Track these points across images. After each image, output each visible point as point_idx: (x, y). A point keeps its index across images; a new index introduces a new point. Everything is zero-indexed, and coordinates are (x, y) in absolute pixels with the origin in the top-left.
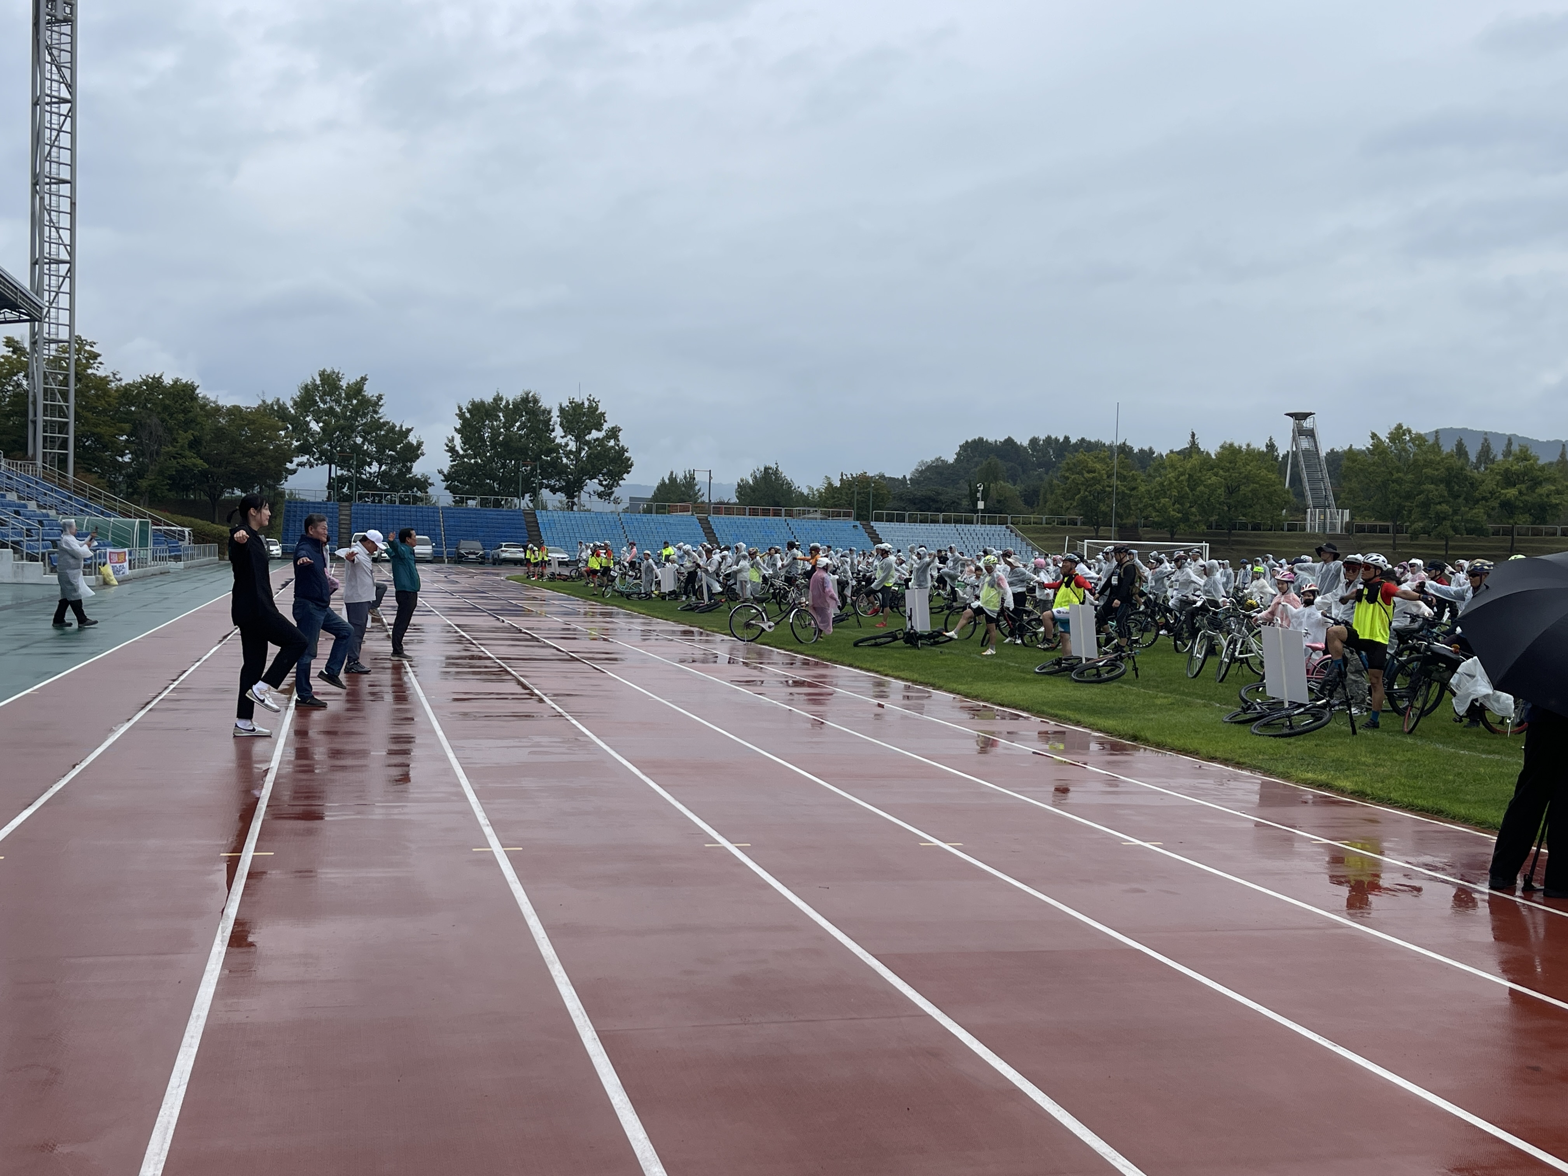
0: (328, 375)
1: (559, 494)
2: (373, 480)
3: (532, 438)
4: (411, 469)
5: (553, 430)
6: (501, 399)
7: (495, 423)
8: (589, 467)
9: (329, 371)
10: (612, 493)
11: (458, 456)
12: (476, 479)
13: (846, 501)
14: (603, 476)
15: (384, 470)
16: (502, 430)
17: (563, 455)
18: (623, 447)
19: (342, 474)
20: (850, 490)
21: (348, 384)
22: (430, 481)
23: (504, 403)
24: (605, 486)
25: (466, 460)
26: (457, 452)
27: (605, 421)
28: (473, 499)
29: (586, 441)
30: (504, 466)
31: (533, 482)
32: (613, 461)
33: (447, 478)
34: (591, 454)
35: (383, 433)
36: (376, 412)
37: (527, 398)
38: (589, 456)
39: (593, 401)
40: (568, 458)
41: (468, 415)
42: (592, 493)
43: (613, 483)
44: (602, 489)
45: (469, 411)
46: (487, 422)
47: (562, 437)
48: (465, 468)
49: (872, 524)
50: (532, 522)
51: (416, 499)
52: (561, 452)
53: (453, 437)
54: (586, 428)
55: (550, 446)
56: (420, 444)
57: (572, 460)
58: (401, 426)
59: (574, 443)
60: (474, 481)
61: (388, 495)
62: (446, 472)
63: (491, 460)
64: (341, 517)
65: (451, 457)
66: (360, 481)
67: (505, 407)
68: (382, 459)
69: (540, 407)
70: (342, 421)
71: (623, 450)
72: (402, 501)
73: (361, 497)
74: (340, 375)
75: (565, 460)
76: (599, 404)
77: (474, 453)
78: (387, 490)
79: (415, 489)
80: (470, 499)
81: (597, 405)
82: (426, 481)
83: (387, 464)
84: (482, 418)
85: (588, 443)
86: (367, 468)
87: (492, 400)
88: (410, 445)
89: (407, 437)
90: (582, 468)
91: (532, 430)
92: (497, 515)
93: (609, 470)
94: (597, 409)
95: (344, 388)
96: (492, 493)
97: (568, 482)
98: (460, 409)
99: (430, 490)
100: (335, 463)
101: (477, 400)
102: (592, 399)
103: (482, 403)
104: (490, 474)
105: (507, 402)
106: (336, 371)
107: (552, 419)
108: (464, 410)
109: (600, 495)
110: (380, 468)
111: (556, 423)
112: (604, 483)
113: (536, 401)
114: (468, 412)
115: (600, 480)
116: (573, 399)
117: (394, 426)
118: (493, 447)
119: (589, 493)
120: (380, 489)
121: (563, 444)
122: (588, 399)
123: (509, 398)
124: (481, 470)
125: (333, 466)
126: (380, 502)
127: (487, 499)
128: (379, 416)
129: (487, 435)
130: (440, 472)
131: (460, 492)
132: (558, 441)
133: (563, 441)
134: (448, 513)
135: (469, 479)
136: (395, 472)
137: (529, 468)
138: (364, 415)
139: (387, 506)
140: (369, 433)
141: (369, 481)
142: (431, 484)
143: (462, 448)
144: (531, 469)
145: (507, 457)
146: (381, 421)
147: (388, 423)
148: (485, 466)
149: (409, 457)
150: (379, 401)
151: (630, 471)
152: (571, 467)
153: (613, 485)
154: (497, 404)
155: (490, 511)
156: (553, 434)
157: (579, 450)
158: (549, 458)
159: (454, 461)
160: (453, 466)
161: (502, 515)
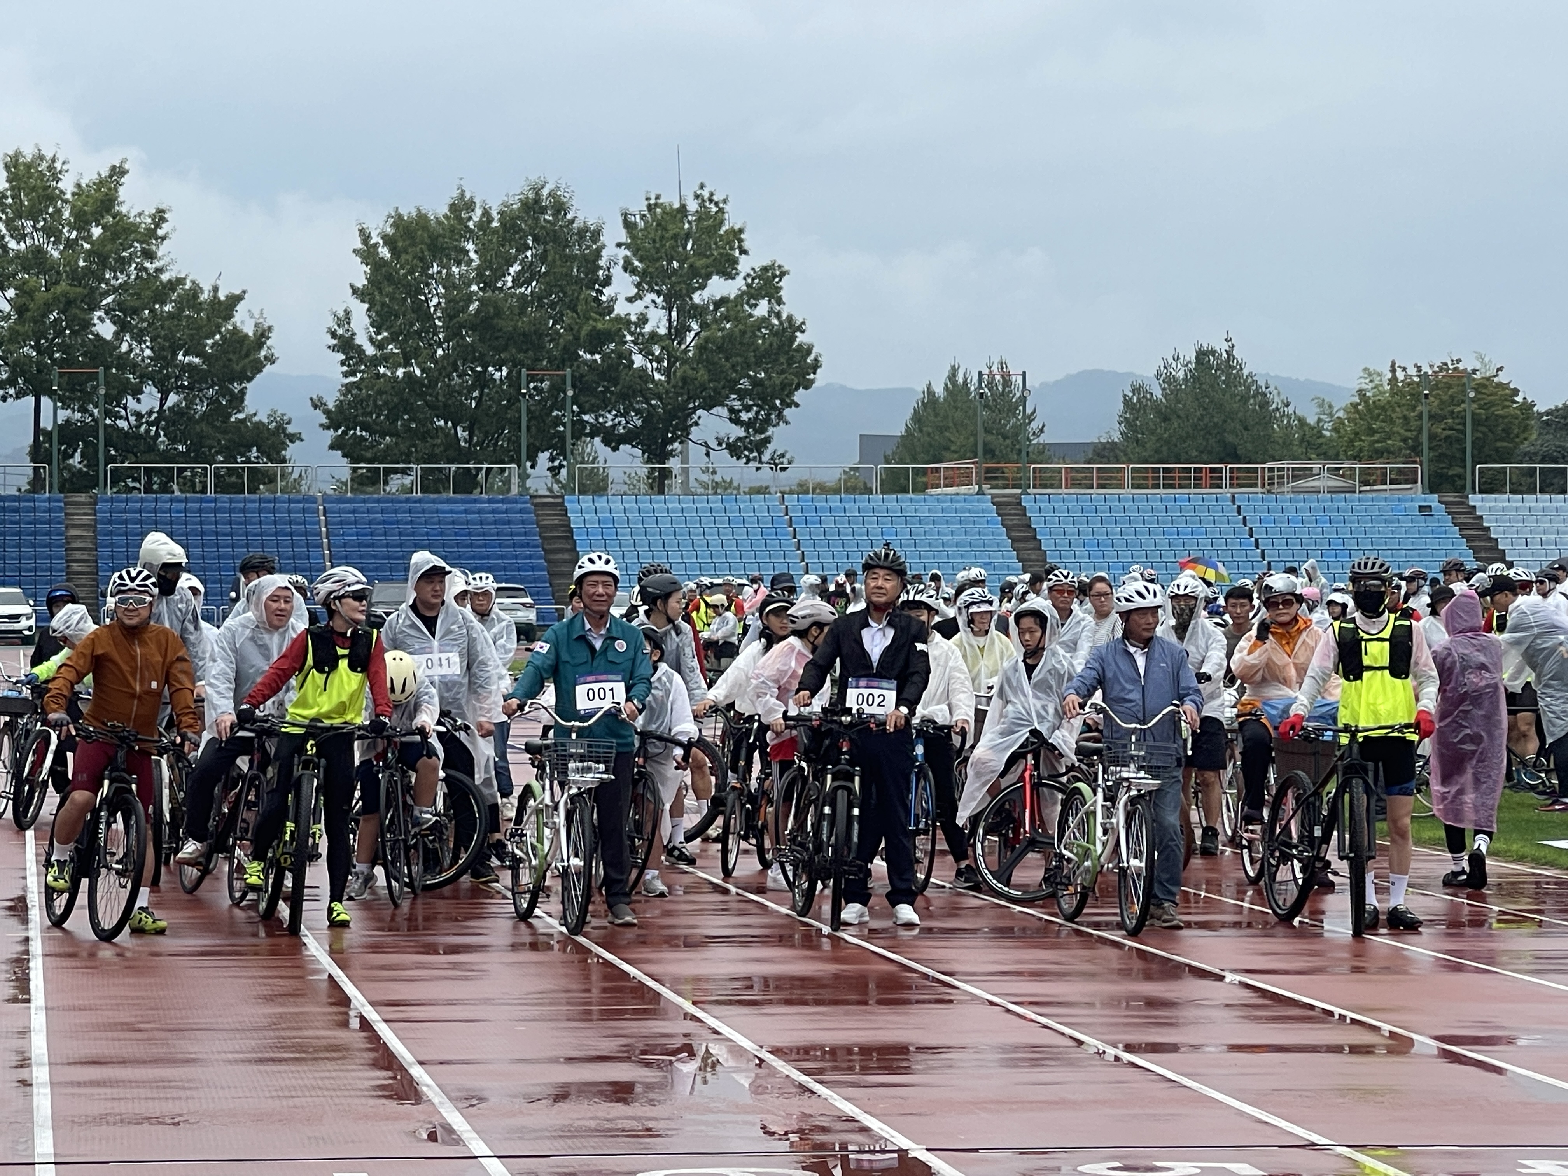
0: (28, 166)
1: (625, 448)
2: (148, 431)
3: (553, 305)
4: (242, 401)
5: (607, 282)
6: (470, 206)
7: (456, 270)
8: (702, 375)
9: (28, 154)
10: (767, 440)
11: (361, 361)
12: (411, 420)
13: (1405, 440)
14: (740, 399)
15: (176, 405)
16: (474, 288)
17: (635, 349)
18: (790, 318)
19: (68, 421)
20: (1414, 408)
21: (79, 186)
22: (291, 429)
23: (477, 215)
24: (748, 425)
25: (382, 370)
26: (360, 350)
27: (744, 252)
28: (404, 472)
29: (695, 307)
30: (483, 380)
31: (558, 421)
32: (763, 358)
33: (334, 420)
34: (707, 340)
35: (168, 308)
36: (150, 255)
37: (537, 200)
38: (701, 348)
39: (711, 201)
40: (647, 353)
41: (385, 252)
42: (713, 444)
43: (768, 415)
44: (740, 432)
45: (388, 240)
46: (435, 268)
47: (630, 300)
48: (380, 392)
49: (1475, 499)
50: (554, 527)
51: (258, 477)
52: (629, 338)
53: (347, 313)
54: (694, 272)
55: (600, 326)
56: (263, 335)
57: (659, 360)
58: (216, 289)
59: (663, 313)
60: (406, 426)
61: (185, 469)
62: (331, 405)
63: (448, 366)
64: (73, 532)
65: (343, 363)
66: (115, 437)
67: (481, 225)
68: (168, 377)
69: (572, 221)
70: (63, 286)
71: (792, 327)
72: (222, 486)
73: (118, 477)
74: (58, 165)
75: (638, 360)
76: (727, 208)
77: (403, 352)
78: (184, 457)
79: (254, 453)
80: (396, 471)
81: (721, 211)
82: (281, 428)
83: (179, 389)
84: (422, 259)
85: (698, 312)
86: (130, 402)
87: (445, 210)
88: (237, 337)
89: (229, 317)
90: (684, 380)
91: (552, 283)
92: (466, 512)
93: (755, 382)
94: (721, 223)
95: (68, 196)
96: (452, 453)
97: (649, 418)
98: (365, 236)
99: (291, 451)
100: (51, 394)
101: (408, 211)
102: (706, 194)
103: (422, 217)
104: (445, 405)
105: (486, 213)
106: (49, 155)
107: (604, 253)
108: (375, 239)
109: (734, 449)
110: (163, 400)
111: (613, 262)
112: (745, 416)
113: (560, 208)
114: (385, 244)
115: (731, 410)
116: (658, 197)
117: (196, 290)
118: (453, 333)
119: (706, 445)
120: (166, 457)
121: (633, 318)
122: (697, 196)
123: (490, 203)
124: (422, 396)
125: (45, 401)
126: (165, 488)
127: (440, 470)
128: (157, 264)
129: (435, 301)
130: (317, 404)
131: (369, 455)
132: (621, 309)
133: (633, 311)
134: (339, 512)
135: (393, 418)
136: (201, 408)
137: (546, 384)
138: (122, 264)
139: (186, 500)
140: (135, 312)
141: (138, 437)
142: (294, 438)
143: (371, 339)
144: (552, 387)
145: (488, 359)
146: (165, 277)
147: (180, 281)
148: (433, 383)
149: (238, 368)
150: (158, 226)
151: (812, 381)
152: (657, 376)
153: (767, 422)
154: (459, 218)
155: (449, 501)
156: (608, 291)
157: (678, 331)
158: (597, 357)
159: (353, 373)
160: (348, 388)
161: (479, 512)
